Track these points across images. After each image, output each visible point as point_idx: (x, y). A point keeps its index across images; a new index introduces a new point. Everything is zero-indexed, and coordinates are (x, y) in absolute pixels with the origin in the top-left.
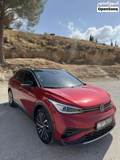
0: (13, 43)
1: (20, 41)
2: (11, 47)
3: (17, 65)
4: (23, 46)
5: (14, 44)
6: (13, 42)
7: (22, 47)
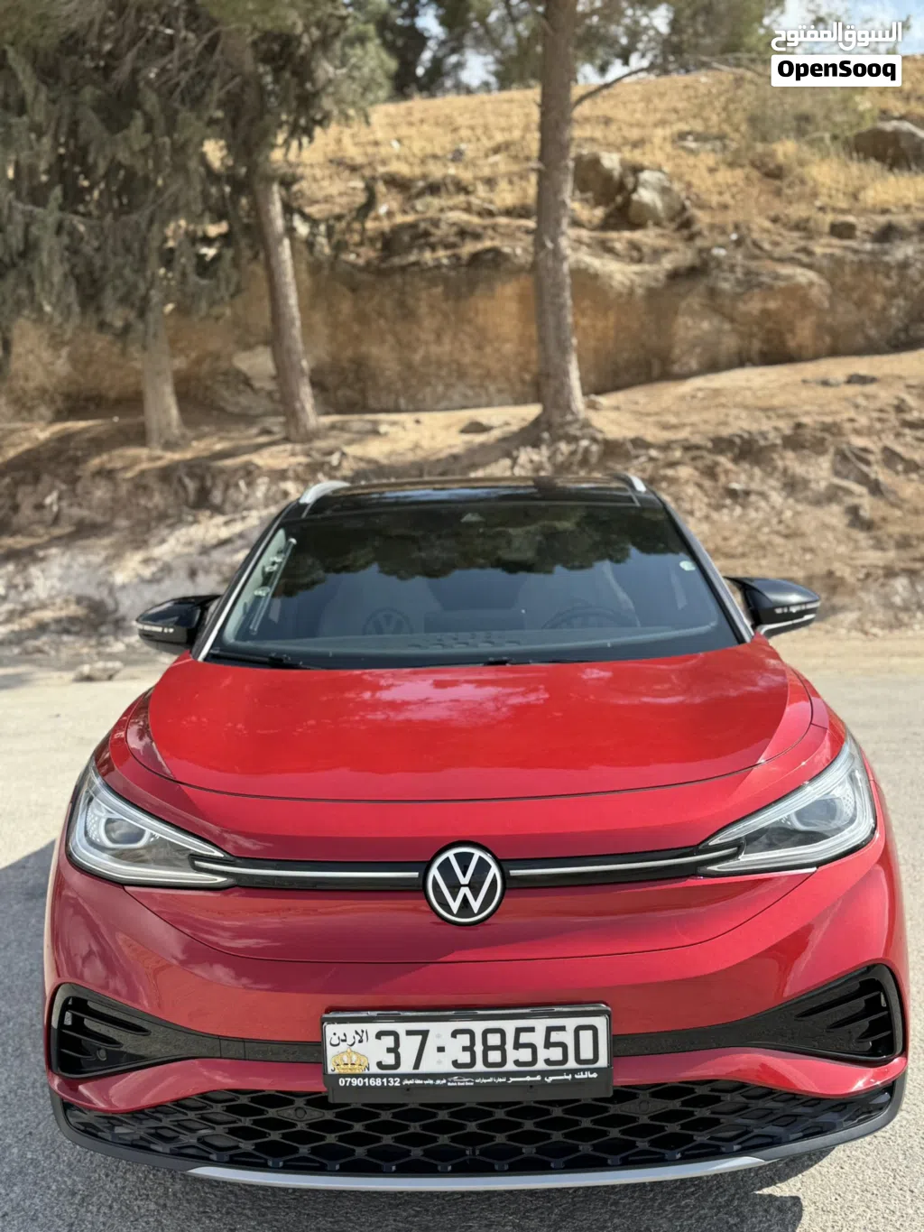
0: (699, 214)
1: (774, 174)
2: (667, 263)
3: (688, 448)
4: (802, 226)
5: (703, 219)
6: (702, 206)
7: (790, 242)
